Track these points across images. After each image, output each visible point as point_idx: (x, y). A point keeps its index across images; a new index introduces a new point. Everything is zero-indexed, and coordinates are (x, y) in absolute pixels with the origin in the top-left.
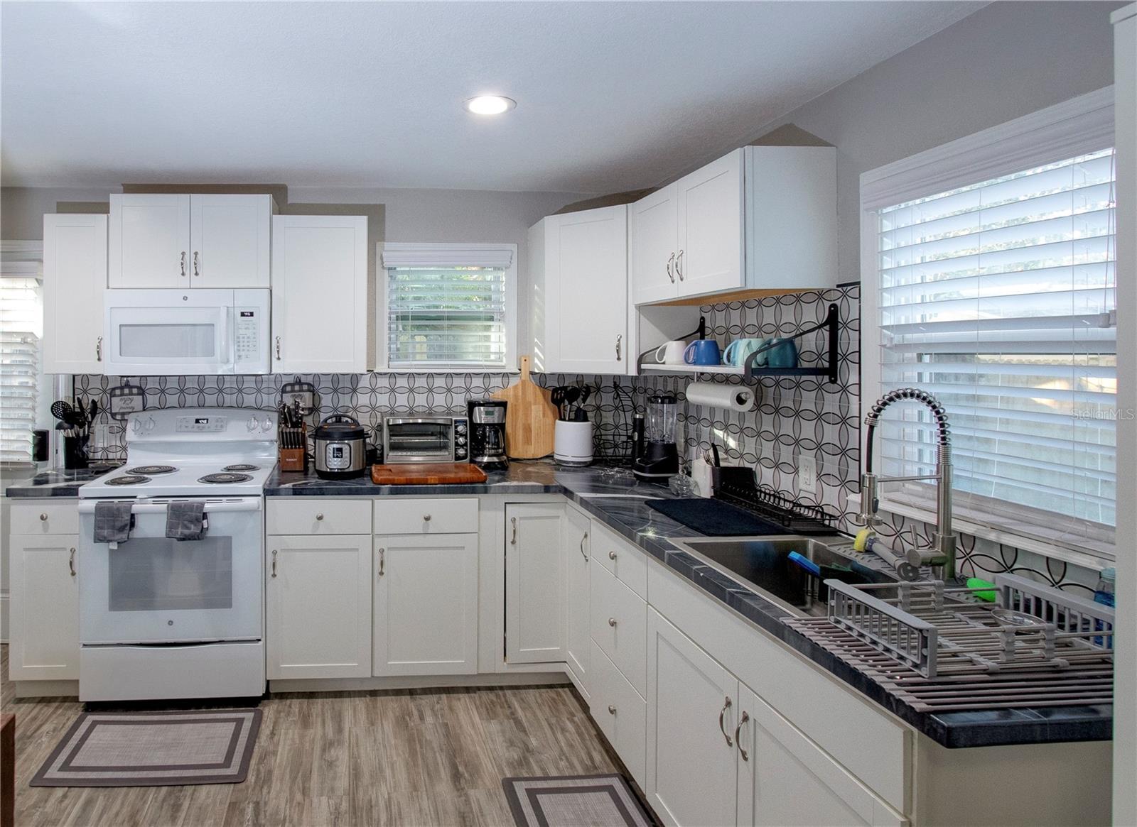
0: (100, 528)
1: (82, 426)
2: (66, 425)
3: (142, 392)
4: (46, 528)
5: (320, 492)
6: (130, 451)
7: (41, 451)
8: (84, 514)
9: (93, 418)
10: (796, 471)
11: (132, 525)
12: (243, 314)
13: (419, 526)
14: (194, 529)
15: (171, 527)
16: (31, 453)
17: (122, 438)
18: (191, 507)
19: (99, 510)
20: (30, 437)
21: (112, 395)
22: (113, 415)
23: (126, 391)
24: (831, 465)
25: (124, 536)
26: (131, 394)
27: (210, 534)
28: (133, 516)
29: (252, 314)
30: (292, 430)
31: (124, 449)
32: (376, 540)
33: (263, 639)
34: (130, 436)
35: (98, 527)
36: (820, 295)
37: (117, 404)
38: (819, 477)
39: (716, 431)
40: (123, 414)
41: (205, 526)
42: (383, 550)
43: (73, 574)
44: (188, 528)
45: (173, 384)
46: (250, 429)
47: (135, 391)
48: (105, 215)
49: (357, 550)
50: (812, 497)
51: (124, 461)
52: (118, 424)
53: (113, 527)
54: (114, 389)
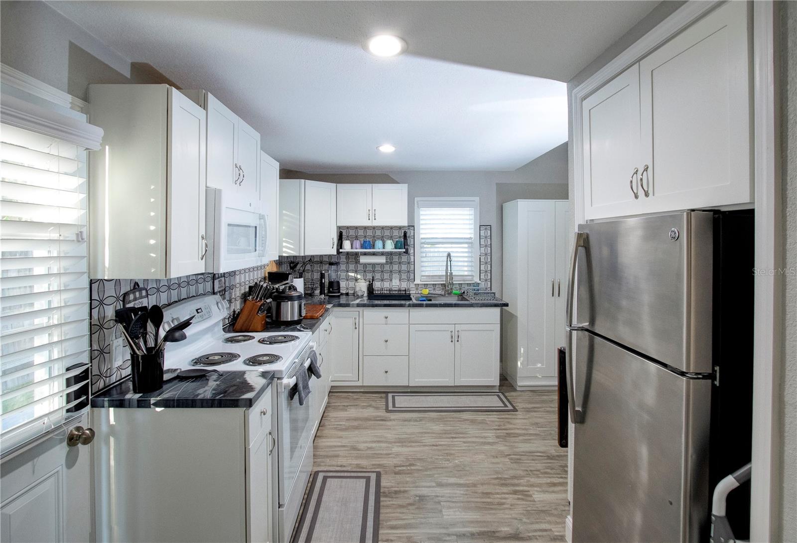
10: (391, 280)
24: (404, 276)
36: (400, 228)
38: (400, 280)
39: (350, 274)
50: (397, 287)
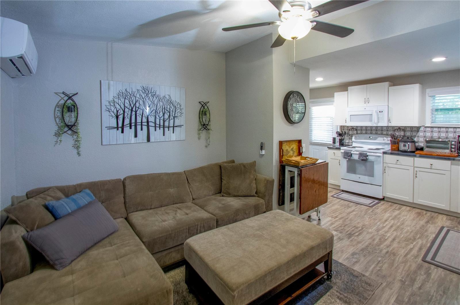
0: (345, 155)
1: (342, 136)
2: (339, 136)
3: (356, 130)
4: (334, 155)
5: (398, 154)
6: (353, 143)
7: (334, 142)
8: (342, 153)
9: (345, 135)
11: (351, 156)
12: (380, 112)
13: (429, 167)
14: (364, 158)
15: (359, 157)
16: (332, 141)
17: (352, 140)
18: (364, 154)
19: (344, 152)
20: (332, 139)
21: (349, 130)
22: (350, 135)
23: (353, 130)
25: (349, 158)
26: (354, 130)
27: (368, 160)
28: (351, 154)
29: (382, 112)
30: (394, 140)
31: (352, 143)
32: (415, 168)
33: (382, 186)
34: (353, 139)
35: (344, 155)
37: (351, 132)
40: (352, 135)
41: (367, 158)
42: (417, 171)
43: (340, 165)
44: (363, 158)
45: (364, 128)
46: (384, 140)
47: (355, 130)
48: (347, 92)
49: (409, 170)
51: (352, 145)
52: (351, 137)
53: (347, 156)
54: (350, 129)
